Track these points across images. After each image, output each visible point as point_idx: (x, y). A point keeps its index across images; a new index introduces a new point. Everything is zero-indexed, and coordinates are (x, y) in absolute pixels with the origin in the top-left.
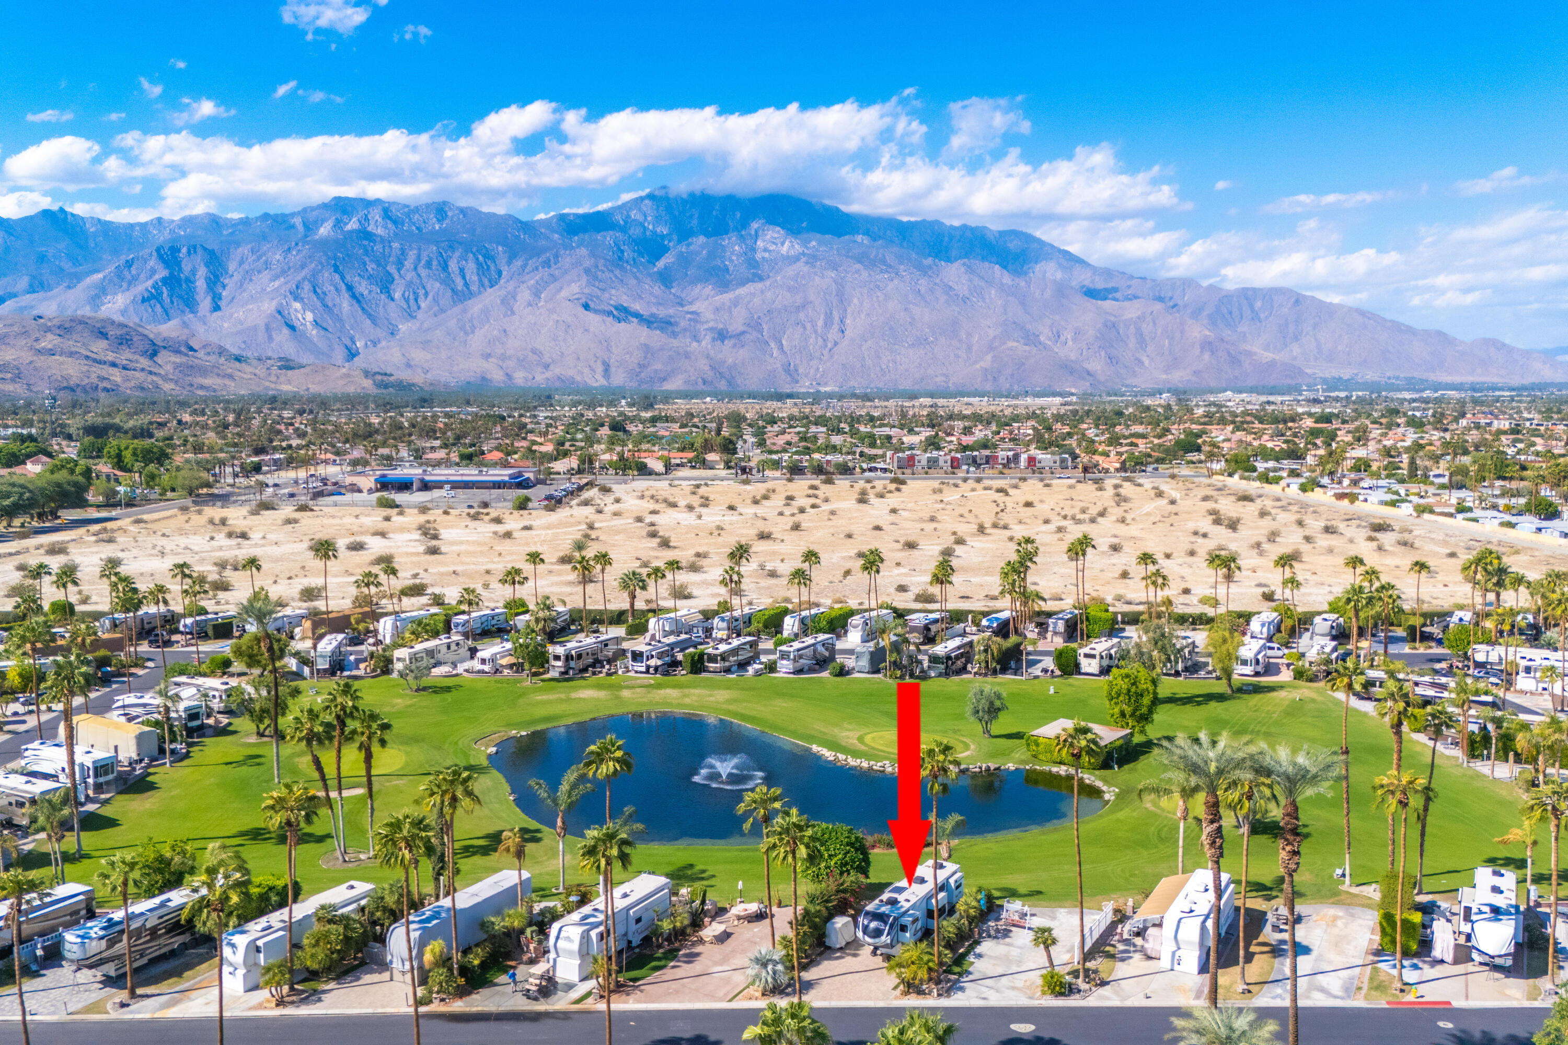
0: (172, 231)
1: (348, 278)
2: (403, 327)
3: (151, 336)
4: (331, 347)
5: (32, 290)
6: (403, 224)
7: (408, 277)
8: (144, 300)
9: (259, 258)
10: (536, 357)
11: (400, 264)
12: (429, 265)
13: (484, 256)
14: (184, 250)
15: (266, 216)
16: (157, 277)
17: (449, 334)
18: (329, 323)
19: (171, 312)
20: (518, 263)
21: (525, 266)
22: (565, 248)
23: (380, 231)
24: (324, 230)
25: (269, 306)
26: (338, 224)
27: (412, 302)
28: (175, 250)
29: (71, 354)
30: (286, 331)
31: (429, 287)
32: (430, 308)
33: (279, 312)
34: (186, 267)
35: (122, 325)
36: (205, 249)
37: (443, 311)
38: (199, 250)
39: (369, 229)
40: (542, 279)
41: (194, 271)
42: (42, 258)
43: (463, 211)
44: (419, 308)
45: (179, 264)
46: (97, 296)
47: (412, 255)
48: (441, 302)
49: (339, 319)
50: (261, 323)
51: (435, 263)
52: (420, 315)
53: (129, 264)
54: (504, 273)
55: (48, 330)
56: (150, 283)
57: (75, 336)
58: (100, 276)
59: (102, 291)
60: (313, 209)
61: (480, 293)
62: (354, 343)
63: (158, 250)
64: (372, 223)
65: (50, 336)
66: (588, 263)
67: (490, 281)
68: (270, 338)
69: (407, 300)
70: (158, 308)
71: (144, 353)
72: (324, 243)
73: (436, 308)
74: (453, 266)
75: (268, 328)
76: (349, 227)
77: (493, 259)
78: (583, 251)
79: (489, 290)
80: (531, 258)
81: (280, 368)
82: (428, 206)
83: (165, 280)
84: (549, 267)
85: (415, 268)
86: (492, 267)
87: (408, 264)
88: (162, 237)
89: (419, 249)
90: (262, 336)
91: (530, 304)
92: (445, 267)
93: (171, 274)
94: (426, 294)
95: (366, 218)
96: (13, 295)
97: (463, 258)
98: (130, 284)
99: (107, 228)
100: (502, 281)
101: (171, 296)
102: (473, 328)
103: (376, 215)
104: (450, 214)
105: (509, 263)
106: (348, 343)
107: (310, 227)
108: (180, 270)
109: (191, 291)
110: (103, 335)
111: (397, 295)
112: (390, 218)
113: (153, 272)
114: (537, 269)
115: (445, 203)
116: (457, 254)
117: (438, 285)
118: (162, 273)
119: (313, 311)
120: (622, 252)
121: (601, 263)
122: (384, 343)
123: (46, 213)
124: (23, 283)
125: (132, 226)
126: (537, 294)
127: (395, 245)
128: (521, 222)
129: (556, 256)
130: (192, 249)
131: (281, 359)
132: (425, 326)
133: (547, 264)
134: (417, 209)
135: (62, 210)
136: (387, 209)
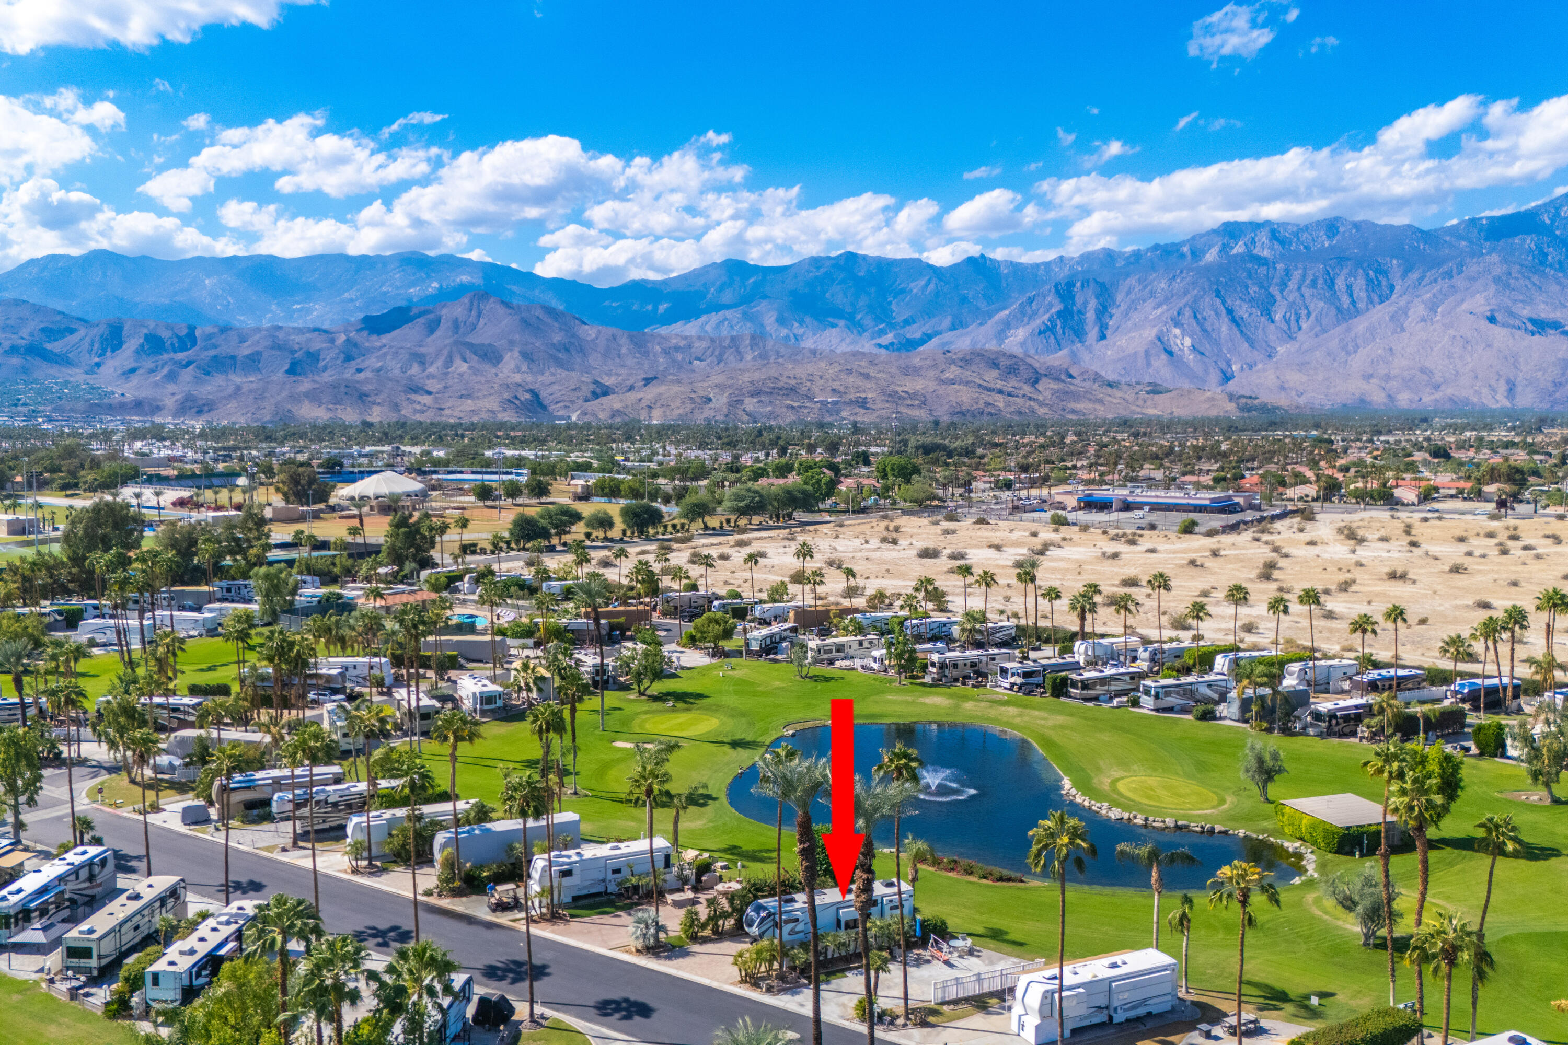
0: (1072, 268)
1: (1229, 302)
2: (1281, 350)
3: (1037, 365)
4: (1206, 371)
5: (953, 328)
6: (1290, 244)
7: (1291, 299)
8: (1040, 333)
9: (1145, 287)
10: (1425, 377)
11: (1283, 285)
12: (1314, 284)
13: (1376, 272)
14: (1078, 284)
15: (1156, 247)
16: (1054, 310)
17: (1329, 354)
18: (1207, 347)
19: (1063, 342)
20: (1414, 276)
21: (1422, 278)
22: (1473, 255)
23: (1266, 253)
24: (1211, 256)
25: (1150, 333)
26: (1225, 248)
27: (1293, 323)
28: (1070, 285)
29: (967, 383)
30: (1164, 357)
31: (1312, 307)
32: (1311, 329)
33: (1159, 339)
34: (1079, 300)
35: (1012, 356)
36: (1097, 282)
37: (1325, 331)
38: (1092, 285)
39: (1255, 252)
40: (1440, 291)
41: (1085, 303)
42: (964, 300)
43: (1356, 225)
44: (1300, 329)
45: (1072, 298)
46: (1003, 331)
47: (1297, 275)
48: (1324, 322)
49: (1217, 343)
50: (1141, 350)
51: (1320, 281)
52: (1300, 336)
53: (1031, 300)
54: (1397, 288)
55: (953, 362)
56: (1046, 317)
57: (974, 368)
58: (1006, 312)
59: (1007, 325)
60: (1201, 236)
61: (1368, 309)
62: (1230, 366)
63: (1056, 286)
64: (1258, 245)
65: (953, 368)
66: (1498, 271)
67: (1380, 296)
68: (1149, 365)
69: (1288, 322)
70: (1052, 340)
71: (1027, 381)
72: (1208, 268)
73: (1318, 328)
74: (1340, 283)
75: (1147, 354)
76: (1235, 251)
77: (1385, 273)
78: (1495, 258)
79: (1379, 307)
80: (1430, 269)
81: (1148, 393)
82: (1318, 223)
83: (1059, 313)
84: (1451, 277)
85: (1299, 288)
86: (1384, 283)
87: (1292, 285)
88: (1061, 274)
89: (1305, 269)
90: (1141, 362)
91: (1423, 320)
92: (1331, 284)
93: (1066, 308)
94: (1309, 315)
95: (1253, 241)
96: (937, 333)
97: (1352, 274)
98: (1030, 318)
99: (1017, 268)
100: (1394, 296)
101: (1063, 328)
102: (1357, 347)
103: (1263, 237)
104: (1341, 229)
105: (1404, 275)
106: (1223, 365)
107: (1196, 254)
108: (1074, 304)
109: (1082, 322)
110: (995, 365)
111: (1278, 317)
112: (1277, 239)
113: (1050, 306)
114: (1436, 280)
115: (1337, 219)
116: (1345, 271)
117: (1321, 304)
118: (1058, 307)
119: (1191, 337)
120: (1546, 255)
121: (1515, 269)
122: (1260, 366)
123: (971, 260)
124: (947, 322)
125: (1037, 266)
126: (1433, 308)
127: (1280, 266)
128: (1422, 231)
129: (1460, 266)
130: (1085, 283)
131: (1149, 384)
132: (1305, 347)
133: (1449, 275)
134: (1307, 228)
135: (982, 256)
136: (1274, 230)
